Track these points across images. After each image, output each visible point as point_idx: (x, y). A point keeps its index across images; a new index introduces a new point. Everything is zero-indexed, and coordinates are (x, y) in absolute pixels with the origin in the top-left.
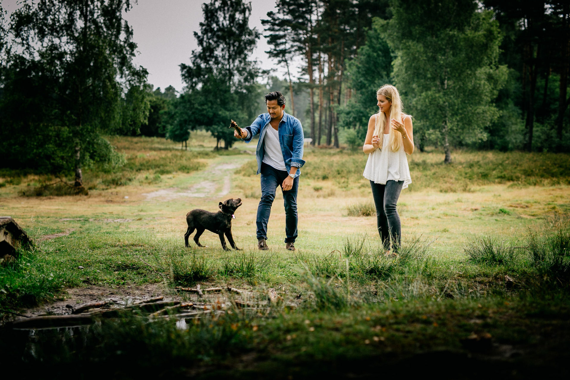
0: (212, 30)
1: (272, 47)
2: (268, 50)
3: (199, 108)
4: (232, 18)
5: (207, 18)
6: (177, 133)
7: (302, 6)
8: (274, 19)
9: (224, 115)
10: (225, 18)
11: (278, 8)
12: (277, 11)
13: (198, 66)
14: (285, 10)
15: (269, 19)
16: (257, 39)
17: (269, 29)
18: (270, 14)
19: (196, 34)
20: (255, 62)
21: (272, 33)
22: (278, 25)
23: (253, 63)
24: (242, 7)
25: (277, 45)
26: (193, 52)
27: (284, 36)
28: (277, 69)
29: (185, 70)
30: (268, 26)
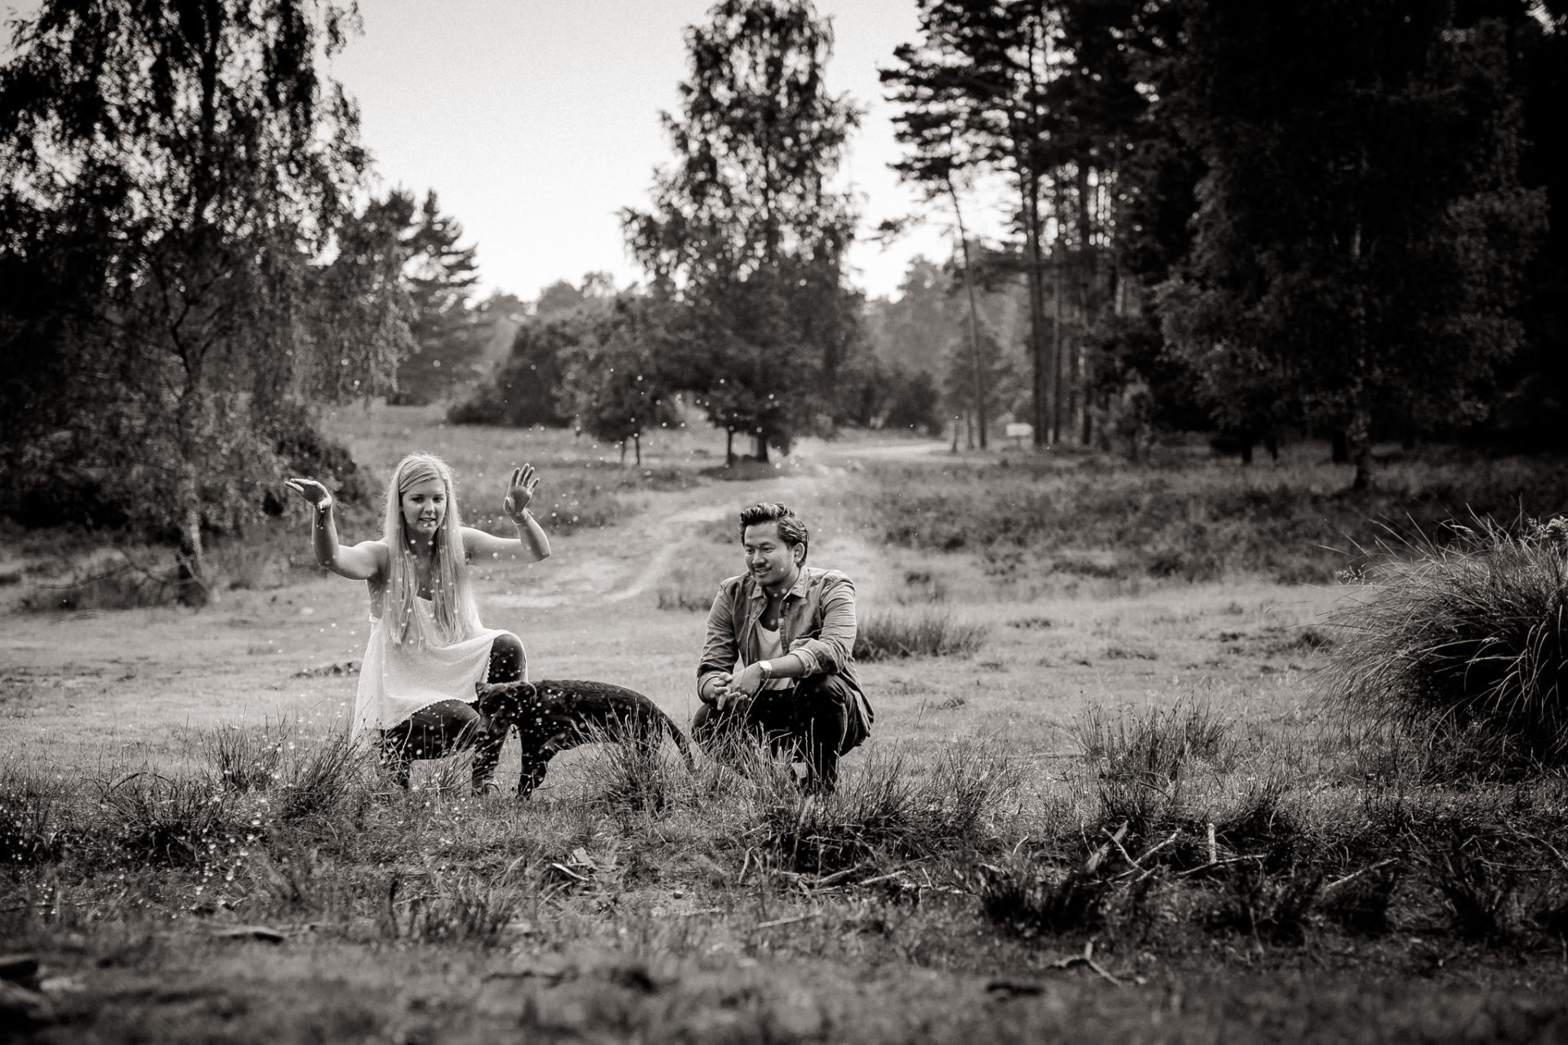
0: (715, 105)
1: (911, 149)
2: (898, 160)
3: (670, 337)
4: (775, 66)
5: (701, 69)
6: (605, 415)
7: (1000, 24)
8: (917, 67)
9: (744, 358)
10: (754, 66)
11: (926, 33)
12: (924, 41)
13: (676, 214)
14: (948, 37)
15: (903, 66)
16: (850, 128)
17: (902, 98)
18: (902, 52)
19: (665, 118)
20: (847, 196)
21: (912, 108)
22: (928, 83)
23: (842, 200)
24: (807, 32)
25: (925, 143)
26: (657, 171)
27: (948, 118)
28: (924, 217)
29: (635, 226)
30: (899, 87)
